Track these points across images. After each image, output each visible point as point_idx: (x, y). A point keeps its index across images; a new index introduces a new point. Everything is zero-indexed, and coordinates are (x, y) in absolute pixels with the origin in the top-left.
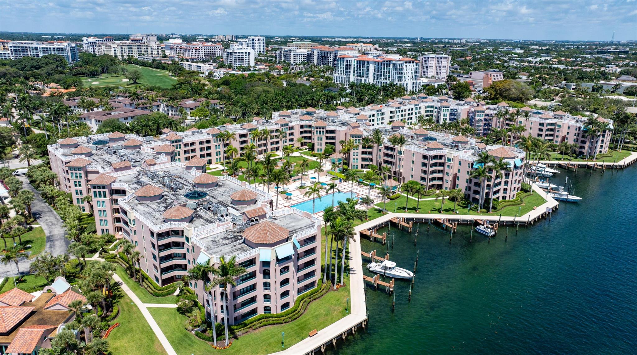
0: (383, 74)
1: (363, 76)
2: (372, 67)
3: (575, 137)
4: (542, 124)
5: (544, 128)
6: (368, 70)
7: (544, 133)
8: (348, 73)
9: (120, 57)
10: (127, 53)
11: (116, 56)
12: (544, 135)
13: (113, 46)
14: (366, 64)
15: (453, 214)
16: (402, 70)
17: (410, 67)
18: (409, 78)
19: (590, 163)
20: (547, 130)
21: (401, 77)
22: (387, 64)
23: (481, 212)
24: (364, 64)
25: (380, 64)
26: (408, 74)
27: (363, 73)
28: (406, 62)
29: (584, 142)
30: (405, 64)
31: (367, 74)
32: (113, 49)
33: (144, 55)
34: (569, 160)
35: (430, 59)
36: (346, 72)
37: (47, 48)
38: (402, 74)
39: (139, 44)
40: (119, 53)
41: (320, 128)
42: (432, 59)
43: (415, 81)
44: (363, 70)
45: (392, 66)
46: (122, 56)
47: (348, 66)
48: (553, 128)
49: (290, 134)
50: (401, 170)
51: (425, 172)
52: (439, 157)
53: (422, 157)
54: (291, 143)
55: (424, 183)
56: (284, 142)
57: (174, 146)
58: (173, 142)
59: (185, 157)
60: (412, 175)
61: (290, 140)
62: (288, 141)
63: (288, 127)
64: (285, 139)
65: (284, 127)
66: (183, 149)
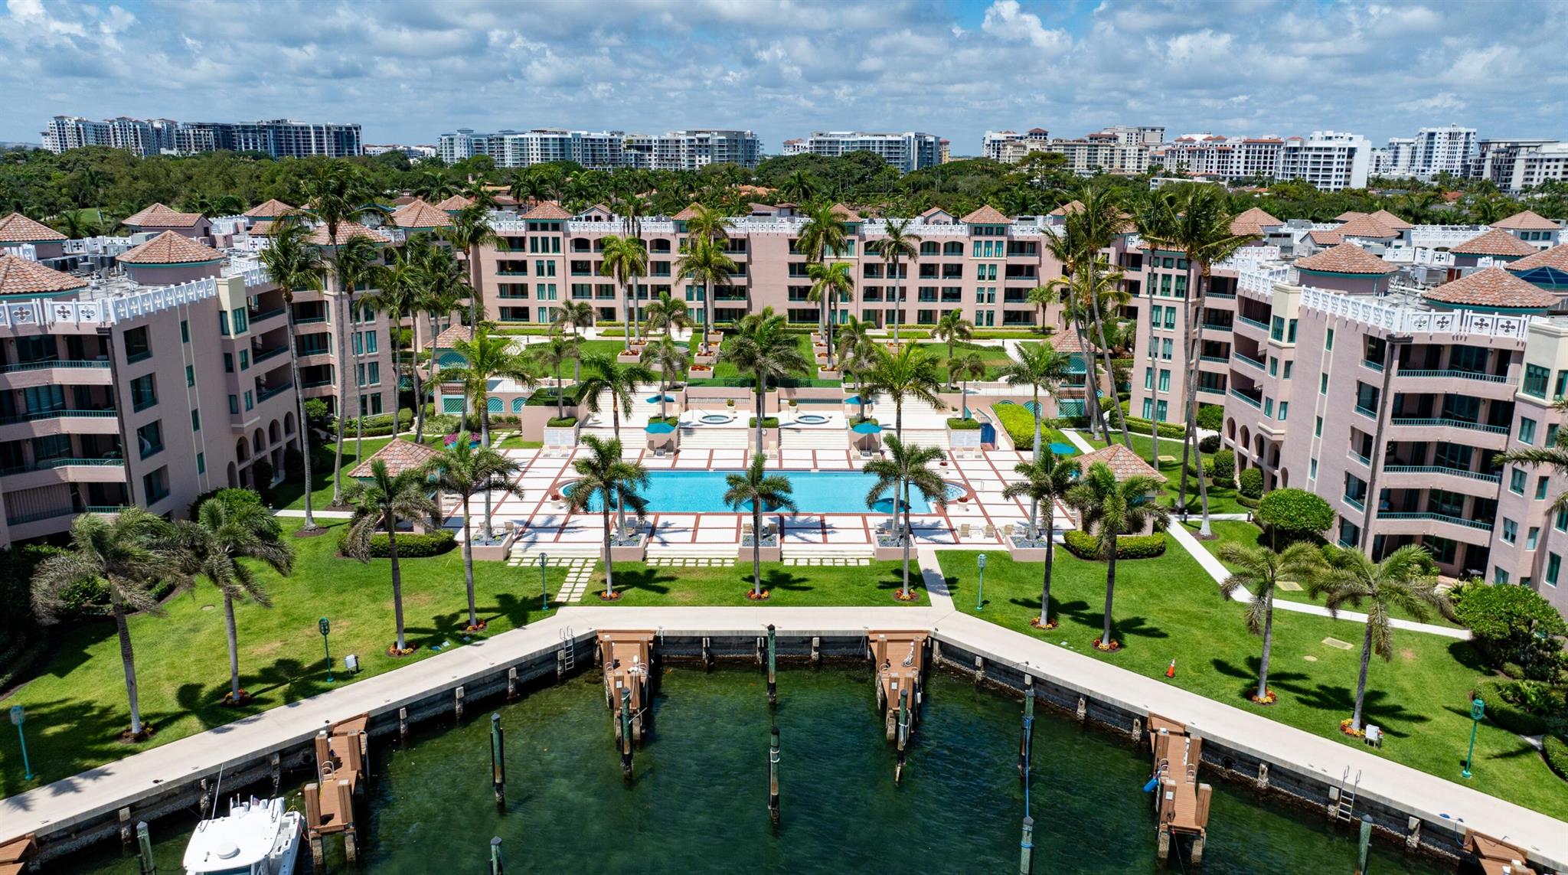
49: (1013, 271)
50: (1277, 429)
51: (1365, 445)
52: (1491, 362)
53: (1360, 353)
54: (1014, 306)
55: (1355, 515)
56: (980, 298)
57: (534, 240)
58: (533, 227)
59: (574, 286)
60: (1314, 462)
61: (1012, 294)
62: (1000, 295)
63: (1004, 239)
64: (987, 284)
65: (983, 239)
66: (568, 255)
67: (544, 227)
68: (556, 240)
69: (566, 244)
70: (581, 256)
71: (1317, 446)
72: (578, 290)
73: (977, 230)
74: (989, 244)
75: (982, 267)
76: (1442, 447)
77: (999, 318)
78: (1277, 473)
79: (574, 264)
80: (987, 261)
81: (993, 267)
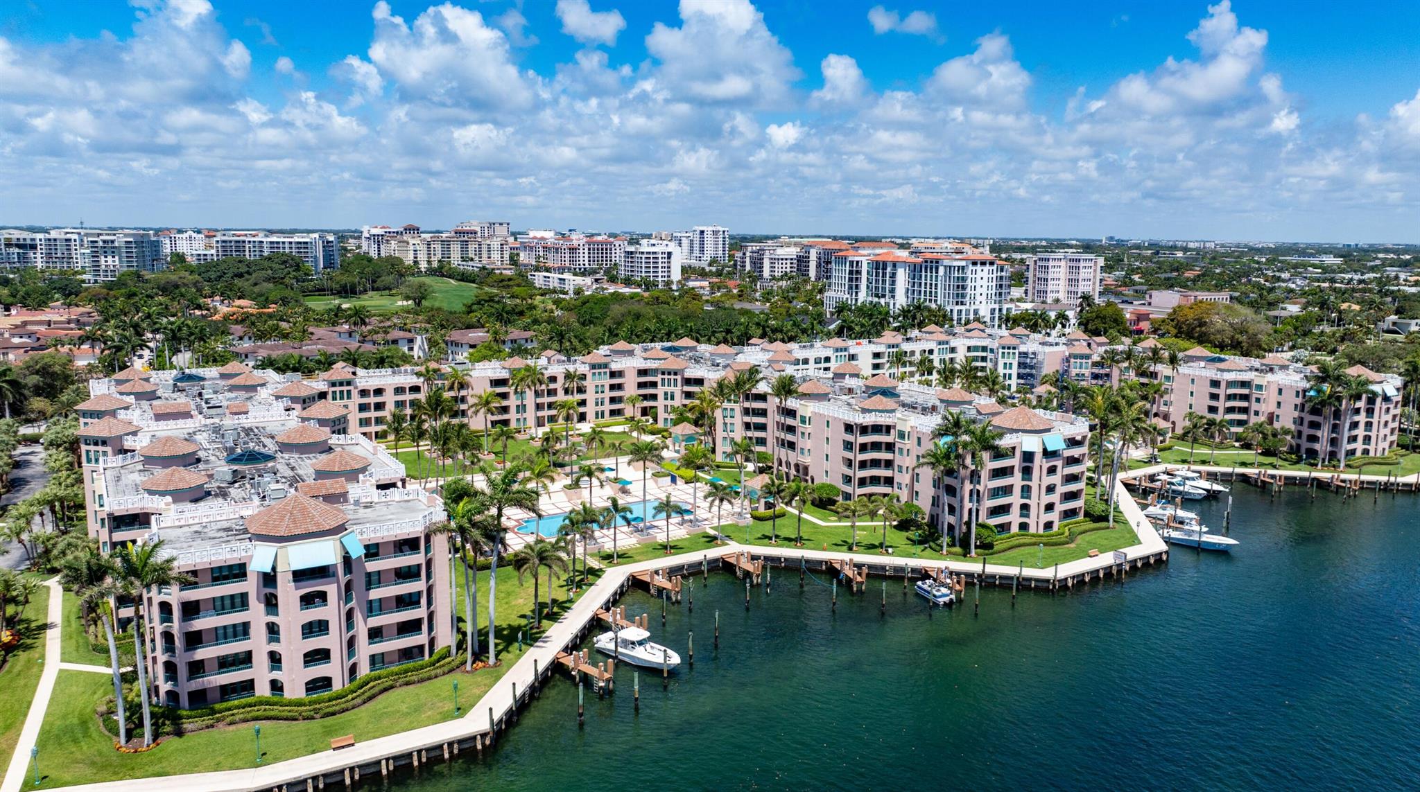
0: (923, 289)
1: (884, 296)
2: (902, 277)
3: (1296, 414)
4: (1215, 384)
5: (1222, 392)
6: (893, 283)
7: (1221, 404)
8: (854, 287)
9: (423, 266)
10: (440, 256)
11: (416, 262)
12: (1221, 410)
13: (412, 242)
14: (889, 270)
15: (881, 554)
16: (964, 279)
17: (985, 275)
18: (983, 298)
19: (1325, 475)
20: (1230, 397)
21: (963, 296)
22: (931, 269)
23: (949, 553)
24: (884, 268)
25: (918, 268)
26: (979, 290)
27: (884, 289)
28: (975, 264)
29: (1315, 425)
30: (971, 267)
31: (893, 291)
32: (412, 248)
33: (472, 260)
34: (1275, 467)
35: (1051, 263)
36: (850, 287)
37: (278, 243)
38: (964, 288)
39: (466, 238)
40: (422, 257)
41: (669, 374)
42: (1056, 263)
43: (997, 306)
44: (884, 282)
45: (941, 270)
46: (429, 262)
47: (855, 274)
48: (1244, 393)
49: (612, 387)
50: (807, 460)
51: (849, 463)
52: (884, 429)
53: (843, 429)
54: (616, 407)
55: (848, 489)
56: (597, 404)
57: (334, 393)
58: (334, 384)
59: (361, 419)
60: (827, 472)
61: (613, 400)
62: (607, 401)
63: (608, 370)
64: (600, 395)
65: (597, 371)
66: (357, 400)
67: (341, 384)
68: (349, 392)
69: (355, 393)
70: (365, 400)
71: (827, 465)
72: (364, 422)
73: (593, 367)
74: (600, 373)
75: (597, 386)
76: (872, 461)
77: (607, 414)
78: (808, 478)
79: (360, 405)
80: (599, 383)
81: (603, 386)
